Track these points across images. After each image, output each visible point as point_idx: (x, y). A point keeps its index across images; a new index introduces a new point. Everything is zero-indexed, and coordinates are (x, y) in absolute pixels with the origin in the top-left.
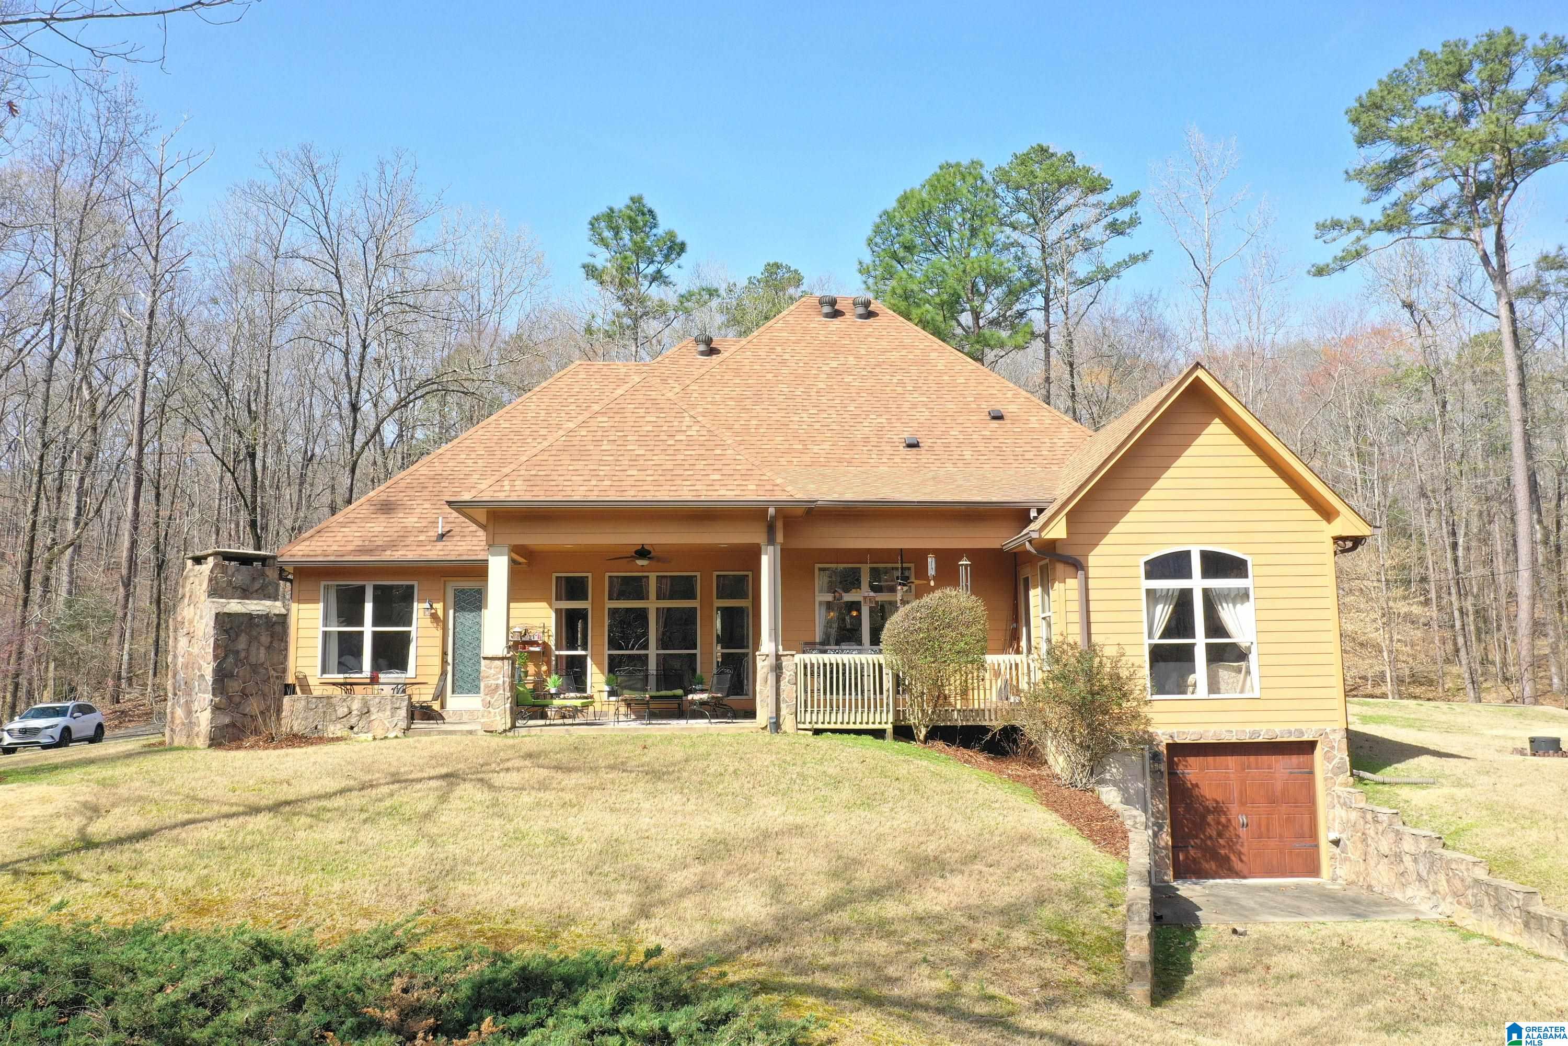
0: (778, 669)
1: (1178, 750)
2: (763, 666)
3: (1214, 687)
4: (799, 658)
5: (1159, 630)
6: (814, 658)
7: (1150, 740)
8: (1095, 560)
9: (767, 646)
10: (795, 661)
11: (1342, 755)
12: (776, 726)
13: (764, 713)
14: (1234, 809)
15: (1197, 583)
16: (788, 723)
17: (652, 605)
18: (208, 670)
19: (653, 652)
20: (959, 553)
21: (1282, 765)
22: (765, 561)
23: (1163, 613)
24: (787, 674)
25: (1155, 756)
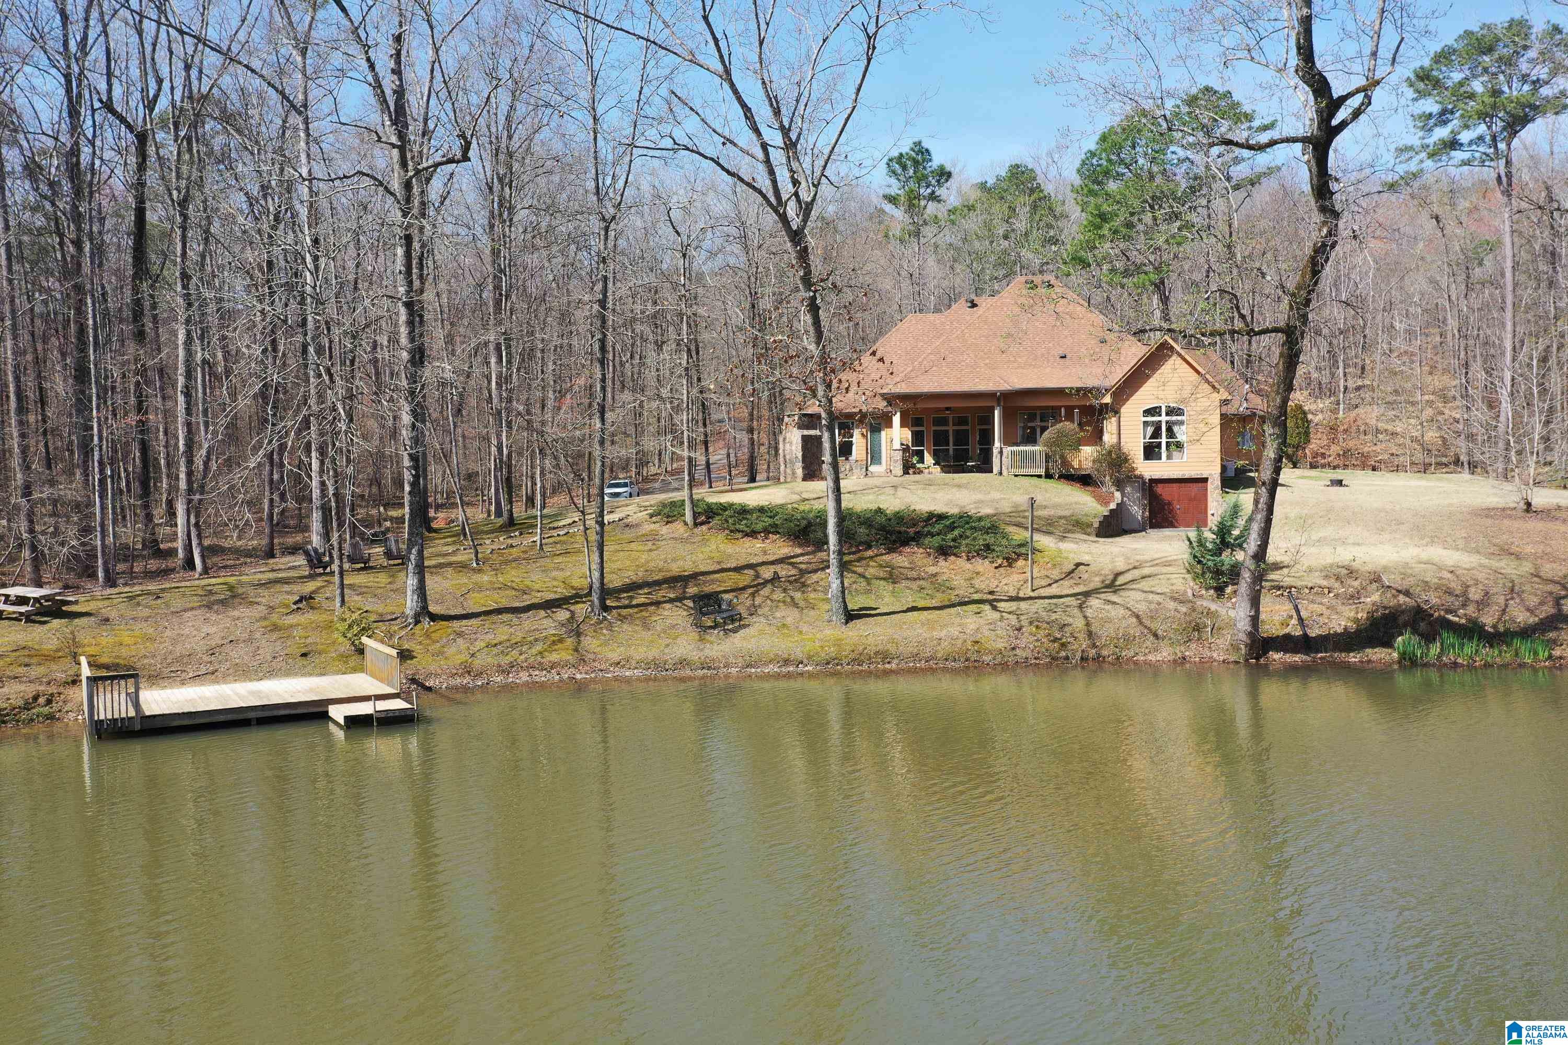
0: (1001, 452)
1: (1154, 481)
2: (995, 451)
3: (1169, 457)
4: (1010, 449)
5: (1148, 436)
6: (1015, 448)
7: (1141, 477)
8: (1124, 410)
9: (997, 444)
10: (1008, 450)
11: (1218, 482)
12: (1001, 473)
13: (996, 469)
14: (1175, 502)
15: (1164, 418)
16: (1005, 472)
17: (951, 428)
18: (800, 455)
19: (951, 447)
20: (1074, 407)
21: (1195, 487)
22: (996, 413)
23: (1150, 430)
24: (1005, 454)
25: (1144, 483)
